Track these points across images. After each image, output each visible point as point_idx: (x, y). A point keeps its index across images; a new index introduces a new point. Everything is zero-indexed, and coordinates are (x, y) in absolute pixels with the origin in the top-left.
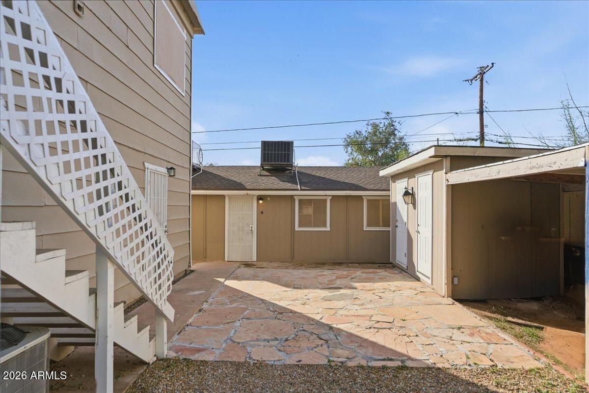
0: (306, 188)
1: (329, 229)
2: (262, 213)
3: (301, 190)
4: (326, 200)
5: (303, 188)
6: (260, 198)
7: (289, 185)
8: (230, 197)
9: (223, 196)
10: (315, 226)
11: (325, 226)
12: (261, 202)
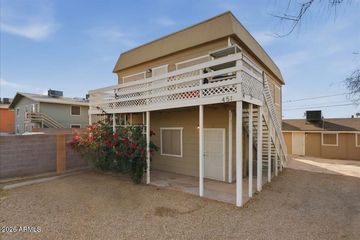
0: (327, 130)
1: (338, 145)
2: (307, 138)
3: (324, 131)
4: (336, 134)
5: (325, 130)
6: (306, 133)
7: (319, 129)
8: (294, 133)
9: (291, 133)
10: (331, 144)
11: (336, 144)
12: (306, 135)
